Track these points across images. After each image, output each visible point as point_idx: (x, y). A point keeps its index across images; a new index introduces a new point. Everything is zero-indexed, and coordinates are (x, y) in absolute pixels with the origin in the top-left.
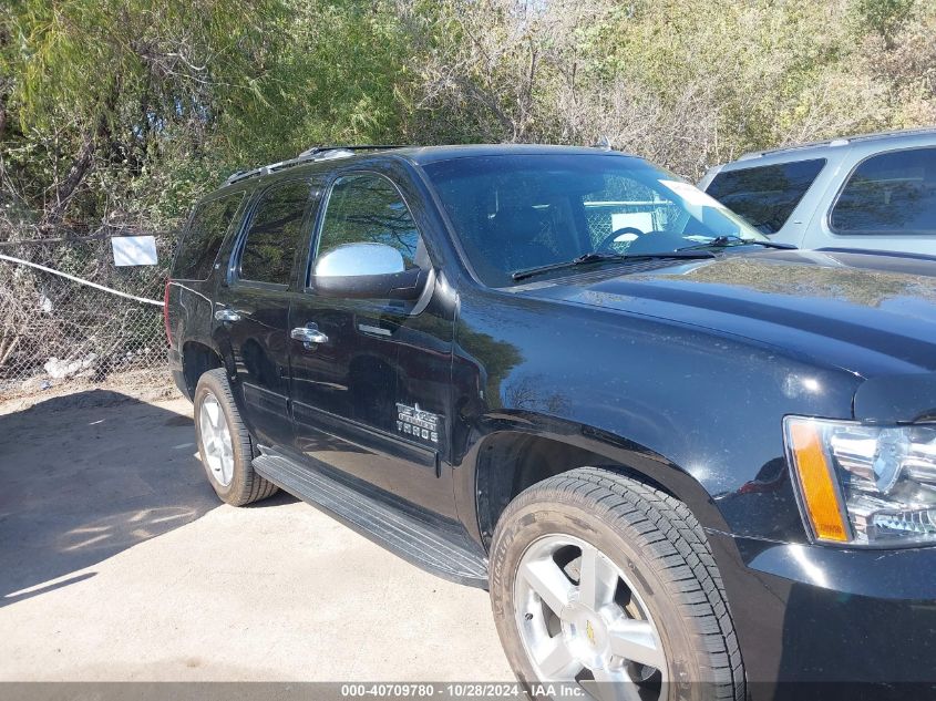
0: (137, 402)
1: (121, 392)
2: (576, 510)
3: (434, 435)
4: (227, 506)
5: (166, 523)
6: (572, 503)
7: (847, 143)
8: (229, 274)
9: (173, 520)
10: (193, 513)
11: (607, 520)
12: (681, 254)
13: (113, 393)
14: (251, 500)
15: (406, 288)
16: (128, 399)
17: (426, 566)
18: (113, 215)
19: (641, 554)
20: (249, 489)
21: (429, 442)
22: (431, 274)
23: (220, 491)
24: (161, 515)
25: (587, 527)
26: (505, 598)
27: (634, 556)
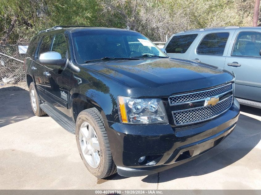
0: (24, 90)
1: (20, 87)
2: (86, 116)
3: (67, 99)
4: (36, 116)
5: (20, 119)
6: (86, 114)
7: (204, 30)
8: (35, 58)
9: (21, 119)
10: (27, 117)
11: (91, 118)
12: (132, 58)
13: (18, 87)
14: (42, 115)
15: (62, 63)
16: (22, 89)
17: (67, 129)
18: (21, 40)
19: (96, 125)
20: (41, 112)
21: (66, 101)
22: (68, 60)
23: (35, 112)
24: (19, 118)
25: (88, 120)
26: (78, 136)
27: (94, 126)
